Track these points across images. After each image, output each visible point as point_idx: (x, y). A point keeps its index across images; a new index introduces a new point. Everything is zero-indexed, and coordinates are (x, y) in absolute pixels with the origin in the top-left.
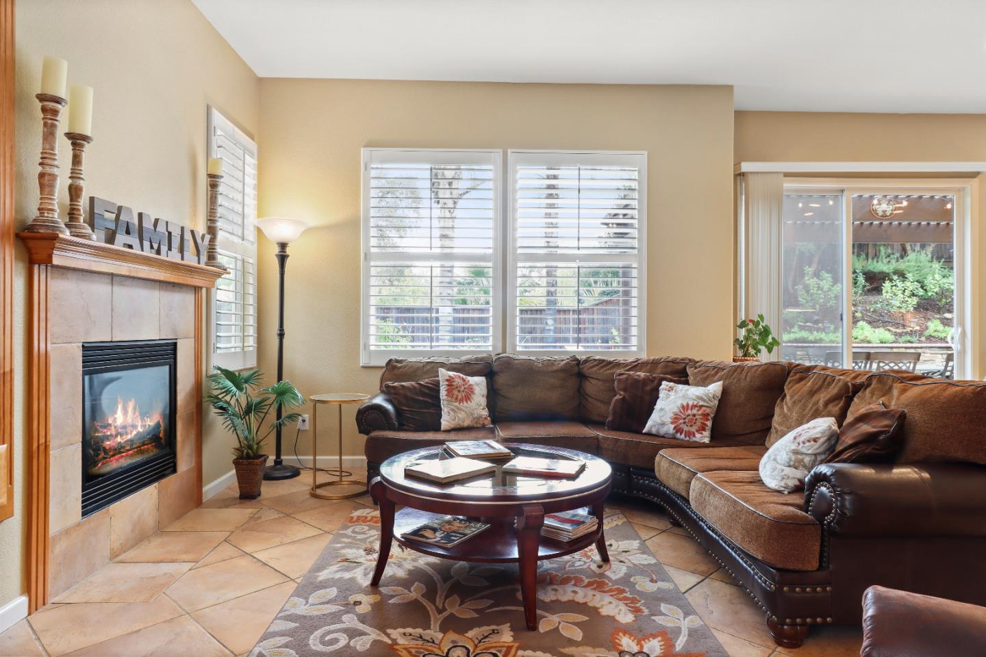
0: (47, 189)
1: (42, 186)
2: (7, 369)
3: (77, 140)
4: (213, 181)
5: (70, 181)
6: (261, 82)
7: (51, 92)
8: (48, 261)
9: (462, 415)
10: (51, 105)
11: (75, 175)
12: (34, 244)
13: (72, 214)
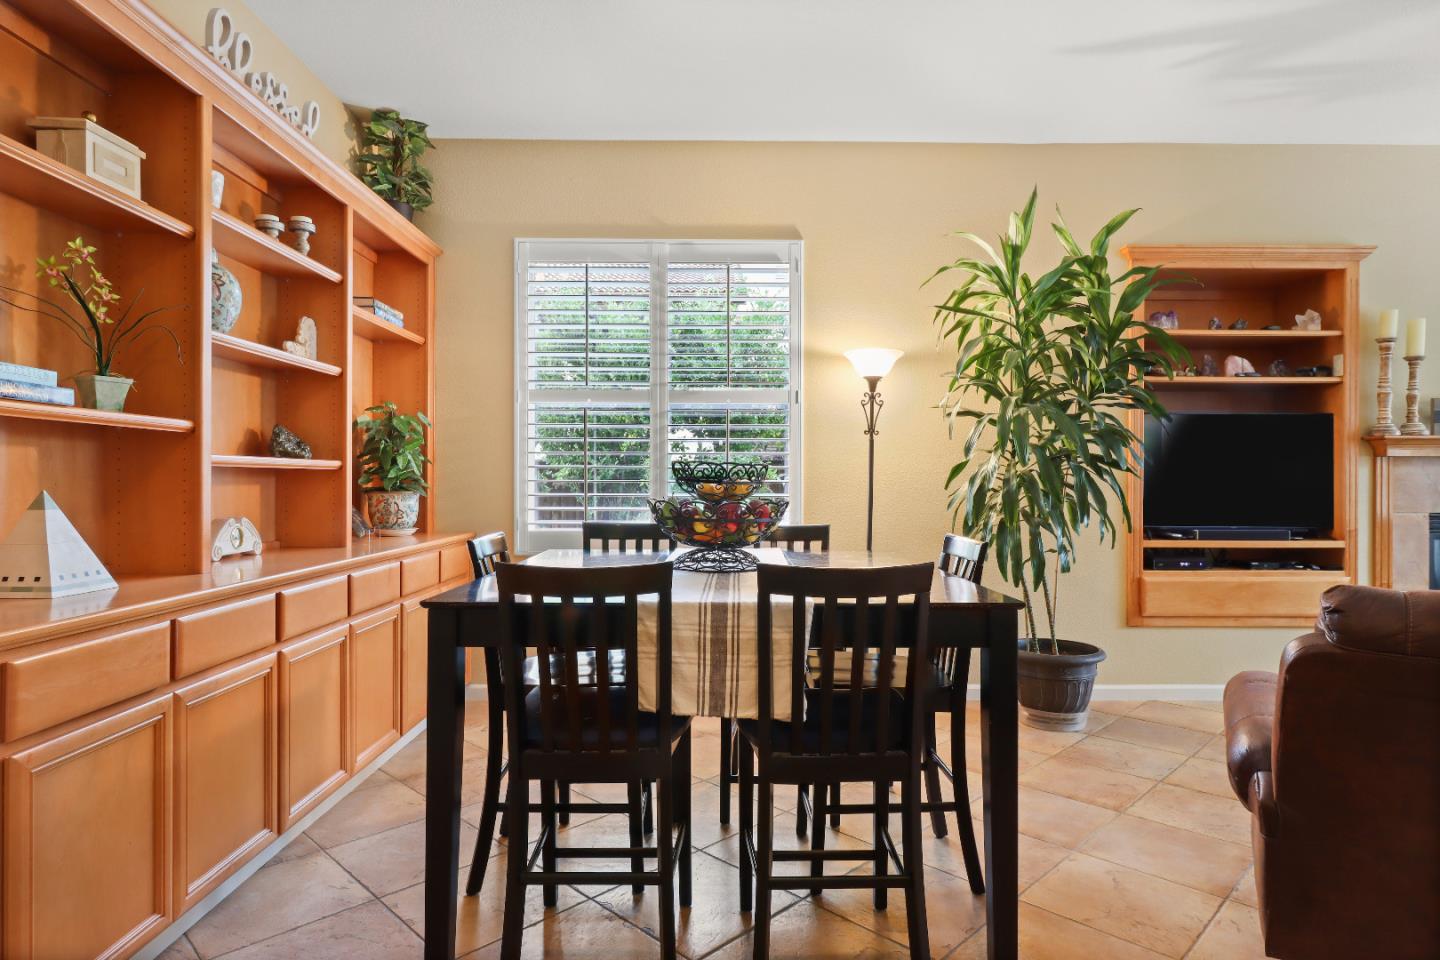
0: (1382, 404)
1: (1379, 402)
2: (1353, 528)
3: (1412, 361)
5: (1407, 392)
7: (1386, 335)
8: (1384, 454)
10: (1384, 344)
11: (1411, 387)
12: (1374, 443)
13: (1409, 417)
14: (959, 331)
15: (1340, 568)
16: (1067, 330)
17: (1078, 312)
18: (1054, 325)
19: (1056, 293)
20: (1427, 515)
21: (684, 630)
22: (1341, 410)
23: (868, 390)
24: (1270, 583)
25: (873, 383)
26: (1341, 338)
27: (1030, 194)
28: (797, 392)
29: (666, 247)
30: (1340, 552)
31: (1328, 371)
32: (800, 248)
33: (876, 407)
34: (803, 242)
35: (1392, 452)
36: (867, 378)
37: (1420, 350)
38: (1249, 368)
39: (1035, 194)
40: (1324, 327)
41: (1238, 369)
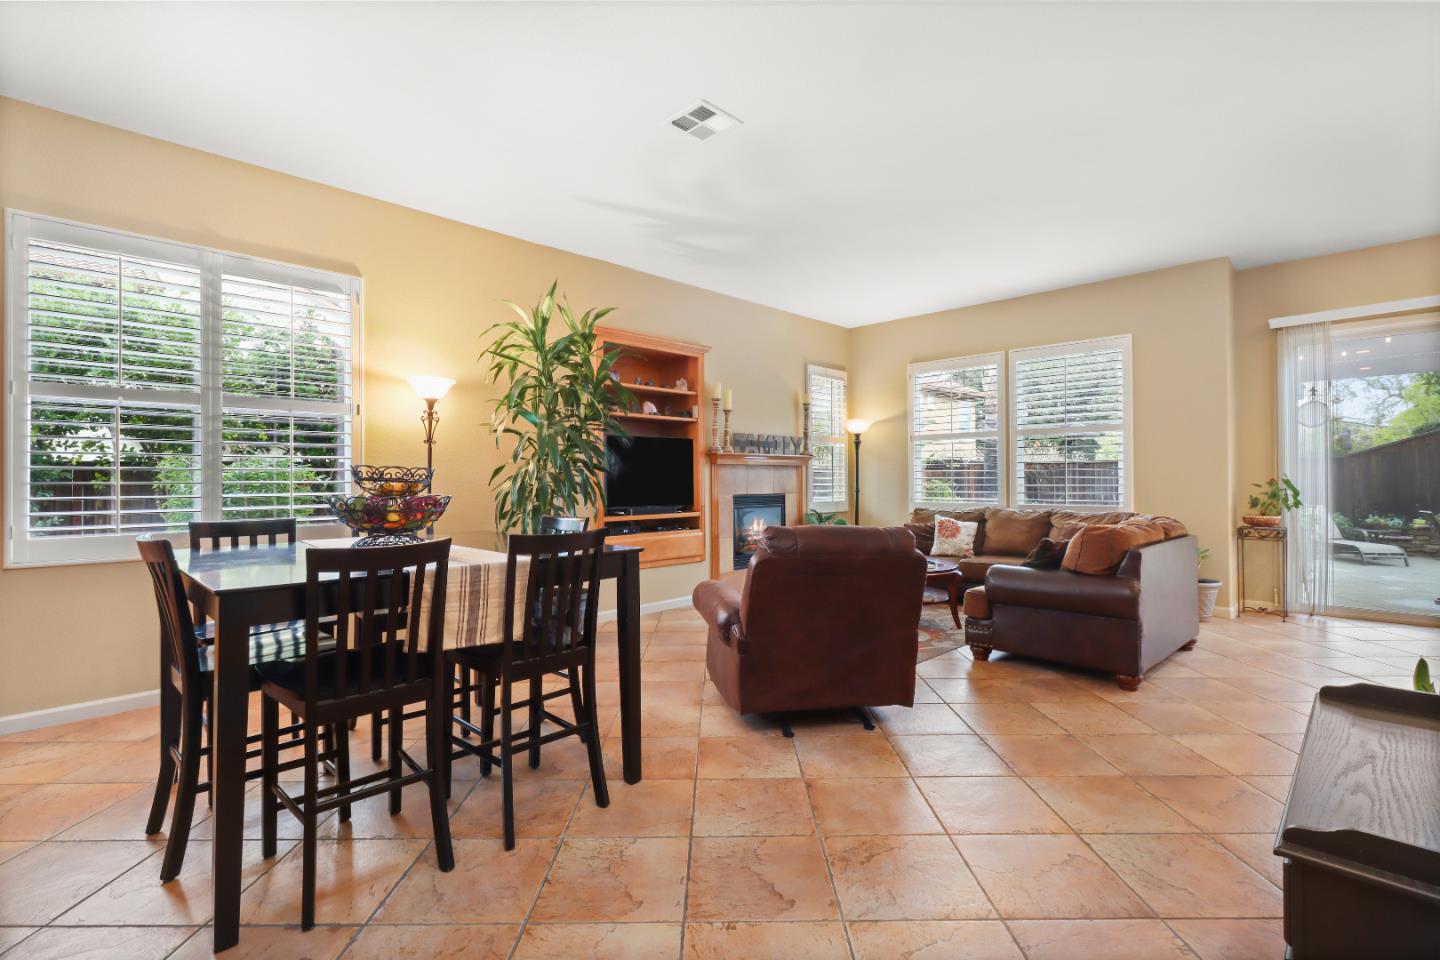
0: (715, 435)
1: (714, 433)
2: (702, 505)
3: (727, 412)
4: (806, 407)
5: (724, 428)
6: (851, 331)
7: (715, 397)
8: (716, 462)
9: (946, 546)
10: (715, 402)
11: (726, 426)
12: (712, 456)
13: (725, 444)
14: (497, 369)
15: (698, 528)
16: (567, 377)
17: (575, 366)
18: (560, 373)
19: (561, 354)
20: (731, 495)
21: (453, 587)
22: (696, 438)
23: (426, 408)
24: (666, 540)
25: (431, 404)
26: (696, 396)
27: (552, 284)
28: (358, 406)
29: (219, 257)
30: (696, 519)
31: (690, 414)
32: (361, 283)
33: (434, 423)
34: (363, 280)
35: (719, 462)
36: (427, 400)
37: (730, 407)
38: (655, 410)
39: (555, 285)
40: (689, 390)
41: (650, 409)
